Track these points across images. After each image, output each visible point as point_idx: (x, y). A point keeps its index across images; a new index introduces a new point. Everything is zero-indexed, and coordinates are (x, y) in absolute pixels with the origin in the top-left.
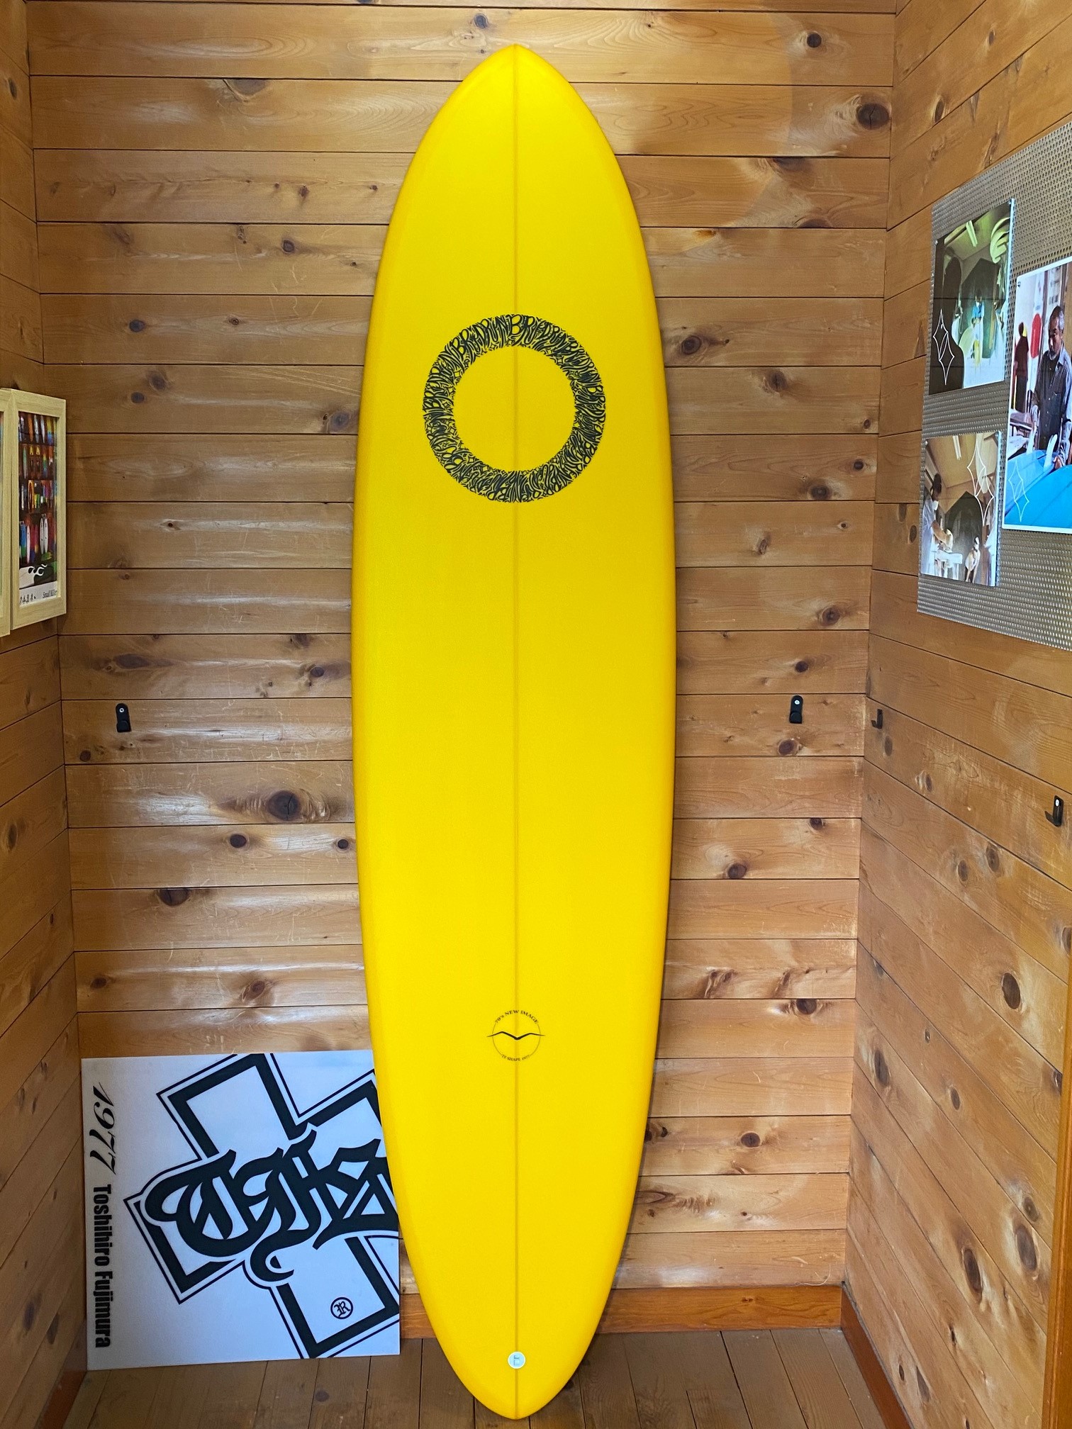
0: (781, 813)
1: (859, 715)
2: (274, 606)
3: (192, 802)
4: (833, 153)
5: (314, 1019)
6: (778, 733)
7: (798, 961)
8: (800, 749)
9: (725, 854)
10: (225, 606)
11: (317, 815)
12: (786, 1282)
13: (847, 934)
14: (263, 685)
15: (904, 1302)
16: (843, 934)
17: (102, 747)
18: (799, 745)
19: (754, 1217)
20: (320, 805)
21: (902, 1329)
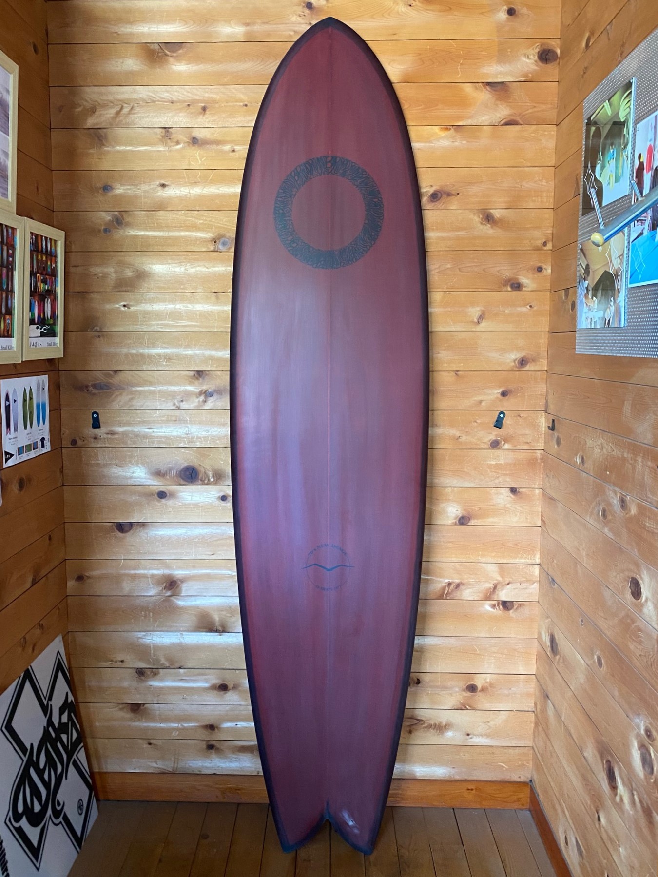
0: (491, 484)
1: (539, 424)
2: (184, 354)
3: (135, 471)
4: (523, 79)
5: (206, 604)
6: (491, 435)
7: (502, 577)
8: (503, 445)
9: (456, 509)
10: (156, 354)
11: (209, 480)
12: (495, 779)
13: (534, 561)
14: (177, 401)
15: (568, 795)
16: (530, 561)
17: (83, 437)
18: (503, 442)
19: (475, 737)
20: (210, 474)
21: (567, 812)
